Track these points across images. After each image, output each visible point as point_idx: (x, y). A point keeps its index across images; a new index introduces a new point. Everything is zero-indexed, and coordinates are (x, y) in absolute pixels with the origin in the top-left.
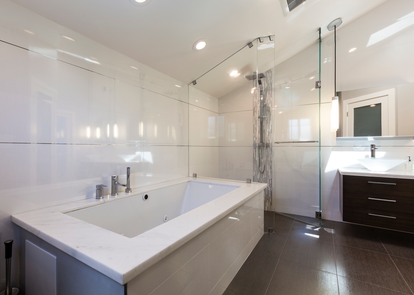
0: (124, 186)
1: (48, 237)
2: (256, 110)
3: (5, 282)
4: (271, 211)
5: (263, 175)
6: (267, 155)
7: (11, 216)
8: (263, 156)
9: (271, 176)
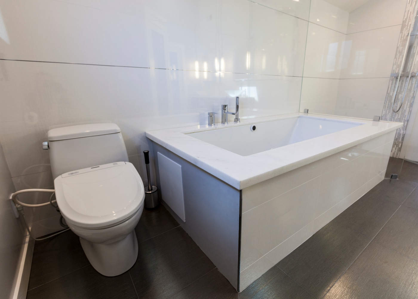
0: (233, 114)
1: (174, 148)
2: (407, 24)
3: (147, 181)
4: (397, 157)
5: (395, 115)
6: (409, 88)
7: (145, 132)
8: (402, 90)
9: (409, 116)
